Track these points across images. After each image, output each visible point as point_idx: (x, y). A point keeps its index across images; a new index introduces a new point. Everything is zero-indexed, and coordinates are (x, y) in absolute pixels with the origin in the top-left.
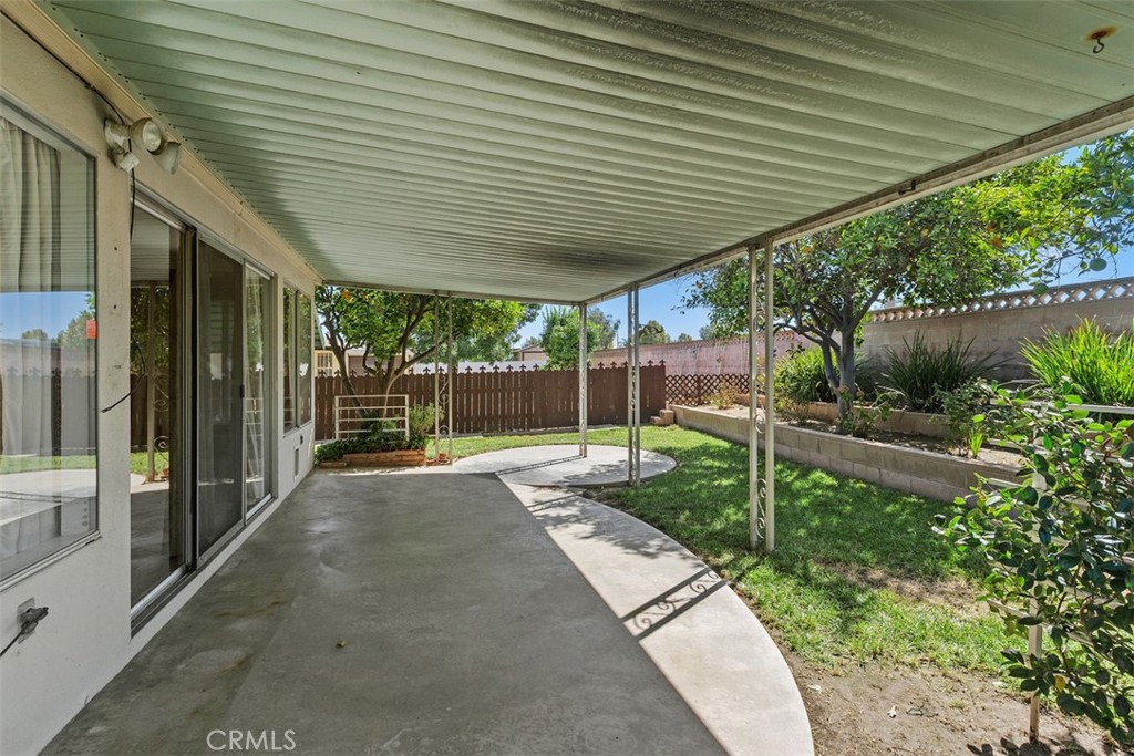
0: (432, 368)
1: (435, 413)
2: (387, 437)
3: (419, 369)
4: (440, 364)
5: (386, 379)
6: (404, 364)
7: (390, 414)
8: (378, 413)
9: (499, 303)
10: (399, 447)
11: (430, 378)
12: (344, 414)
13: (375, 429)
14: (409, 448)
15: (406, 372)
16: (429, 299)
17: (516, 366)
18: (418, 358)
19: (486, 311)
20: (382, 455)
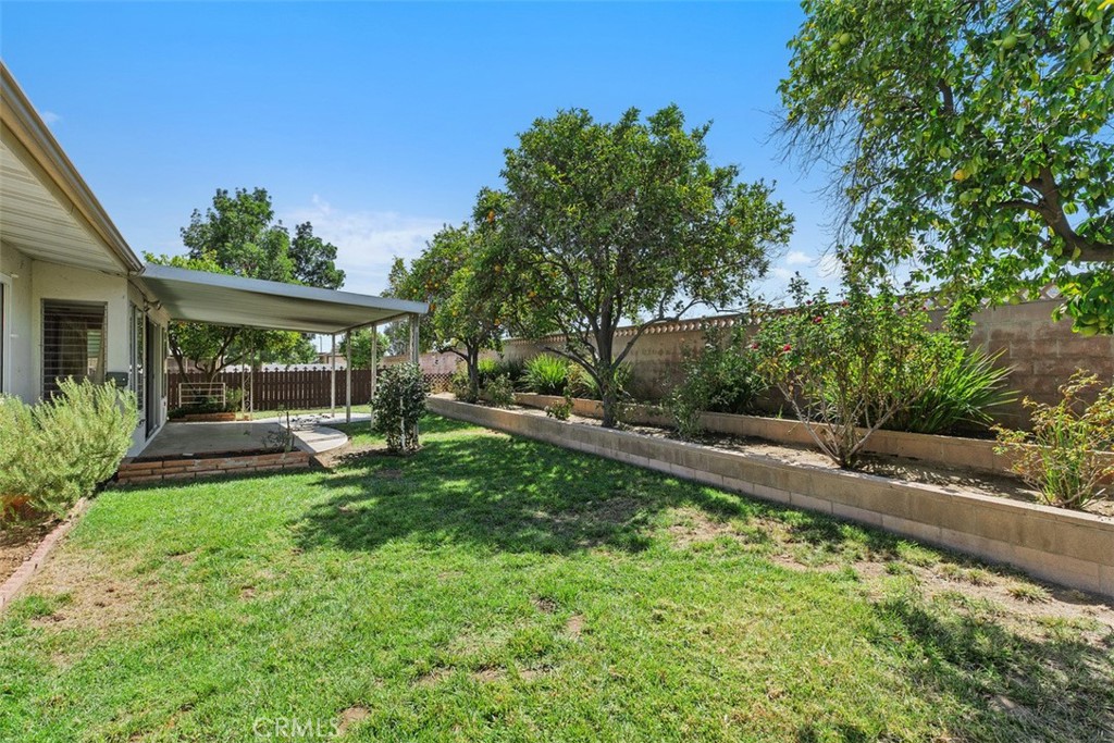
0: (240, 368)
1: (242, 393)
2: (213, 405)
3: (230, 369)
4: (246, 366)
5: (211, 373)
6: (223, 366)
7: (213, 393)
8: (206, 393)
9: (282, 332)
10: (220, 411)
11: (237, 375)
12: (183, 393)
13: (204, 403)
14: (225, 411)
15: (222, 371)
16: (238, 329)
17: (319, 367)
18: (230, 362)
19: (275, 336)
20: (209, 415)
